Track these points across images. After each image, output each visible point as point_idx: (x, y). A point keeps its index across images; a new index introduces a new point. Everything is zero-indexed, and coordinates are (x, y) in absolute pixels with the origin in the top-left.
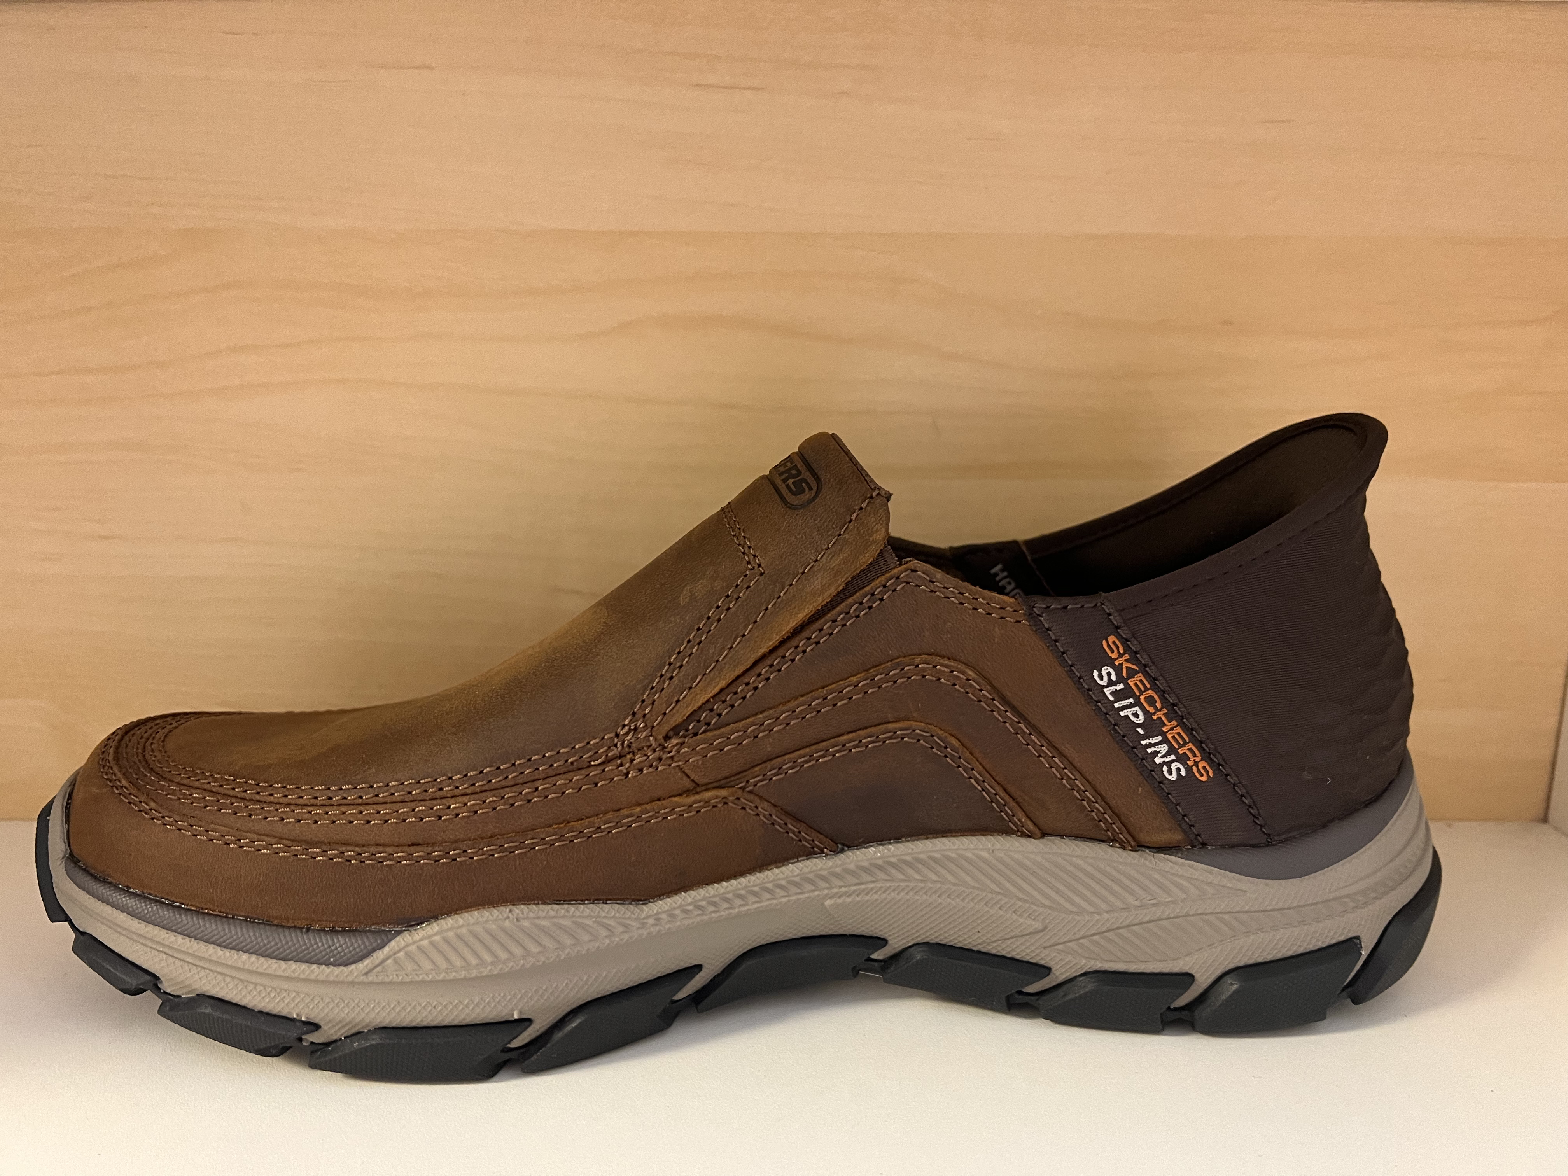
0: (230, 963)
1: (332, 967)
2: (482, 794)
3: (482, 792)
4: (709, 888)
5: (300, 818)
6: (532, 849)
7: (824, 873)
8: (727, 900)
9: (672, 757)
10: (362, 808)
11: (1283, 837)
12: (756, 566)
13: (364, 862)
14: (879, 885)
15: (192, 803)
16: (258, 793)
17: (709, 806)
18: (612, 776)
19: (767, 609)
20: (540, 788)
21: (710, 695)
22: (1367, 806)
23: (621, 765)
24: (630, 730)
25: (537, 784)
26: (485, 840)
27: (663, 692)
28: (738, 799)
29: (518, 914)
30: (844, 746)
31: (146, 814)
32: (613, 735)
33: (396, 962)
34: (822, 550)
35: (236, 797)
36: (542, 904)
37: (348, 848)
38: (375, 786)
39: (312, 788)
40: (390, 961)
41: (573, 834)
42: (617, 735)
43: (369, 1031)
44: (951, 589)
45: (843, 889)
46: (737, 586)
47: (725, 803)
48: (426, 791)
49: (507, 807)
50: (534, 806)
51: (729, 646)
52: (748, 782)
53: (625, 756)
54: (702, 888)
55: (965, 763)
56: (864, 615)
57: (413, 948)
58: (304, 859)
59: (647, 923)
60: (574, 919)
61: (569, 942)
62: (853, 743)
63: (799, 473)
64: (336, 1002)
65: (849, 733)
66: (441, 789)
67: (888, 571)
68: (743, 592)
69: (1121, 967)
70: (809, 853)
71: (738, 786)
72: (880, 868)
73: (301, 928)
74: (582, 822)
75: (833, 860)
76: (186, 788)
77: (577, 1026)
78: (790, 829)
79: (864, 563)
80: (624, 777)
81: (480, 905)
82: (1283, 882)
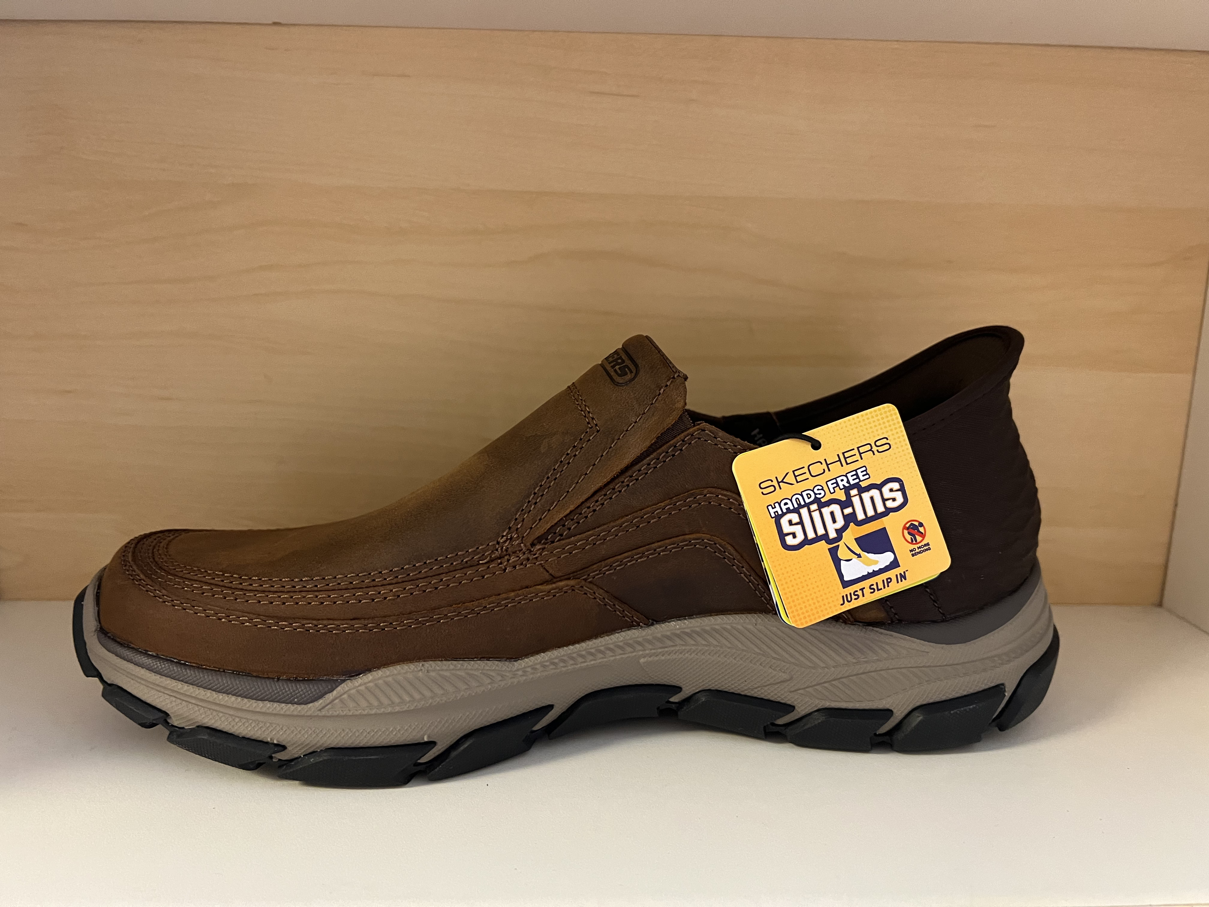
0: (222, 703)
1: (296, 706)
2: (403, 584)
3: (403, 582)
4: (561, 650)
5: (273, 601)
6: (438, 622)
7: (640, 639)
8: (573, 658)
9: (536, 558)
10: (317, 593)
11: (953, 616)
12: (594, 426)
13: (319, 631)
14: (677, 648)
15: (193, 591)
16: (241, 584)
17: (562, 592)
18: (494, 571)
19: (602, 456)
20: (444, 580)
21: (563, 515)
22: (1010, 595)
23: (501, 563)
24: (507, 539)
25: (442, 576)
26: (405, 616)
27: (530, 513)
28: (582, 587)
29: (428, 667)
30: (655, 550)
31: (160, 598)
32: (495, 542)
33: (342, 701)
34: (640, 415)
35: (225, 587)
36: (445, 660)
37: (308, 622)
38: (326, 578)
39: (281, 580)
40: (337, 701)
41: (467, 611)
42: (498, 543)
43: (321, 750)
44: (729, 443)
45: (653, 651)
46: (581, 439)
47: (573, 590)
48: (363, 581)
49: (421, 592)
50: (440, 592)
51: (576, 481)
52: (589, 575)
53: (504, 557)
54: (555, 650)
55: (737, 563)
56: (669, 460)
57: (353, 691)
58: (276, 629)
59: (517, 674)
60: (466, 671)
61: (463, 687)
62: (662, 549)
63: (623, 361)
64: (299, 730)
65: (658, 542)
66: (374, 580)
67: (686, 430)
68: (585, 444)
69: (843, 705)
70: (630, 626)
71: (582, 578)
72: (678, 636)
73: (273, 678)
74: (474, 602)
75: (646, 631)
76: (188, 580)
77: (468, 746)
78: (617, 608)
79: (669, 424)
80: (502, 572)
81: (401, 661)
82: (953, 646)
